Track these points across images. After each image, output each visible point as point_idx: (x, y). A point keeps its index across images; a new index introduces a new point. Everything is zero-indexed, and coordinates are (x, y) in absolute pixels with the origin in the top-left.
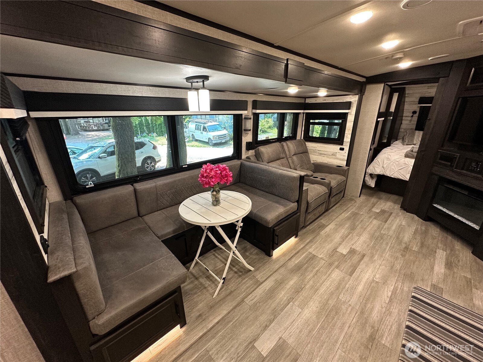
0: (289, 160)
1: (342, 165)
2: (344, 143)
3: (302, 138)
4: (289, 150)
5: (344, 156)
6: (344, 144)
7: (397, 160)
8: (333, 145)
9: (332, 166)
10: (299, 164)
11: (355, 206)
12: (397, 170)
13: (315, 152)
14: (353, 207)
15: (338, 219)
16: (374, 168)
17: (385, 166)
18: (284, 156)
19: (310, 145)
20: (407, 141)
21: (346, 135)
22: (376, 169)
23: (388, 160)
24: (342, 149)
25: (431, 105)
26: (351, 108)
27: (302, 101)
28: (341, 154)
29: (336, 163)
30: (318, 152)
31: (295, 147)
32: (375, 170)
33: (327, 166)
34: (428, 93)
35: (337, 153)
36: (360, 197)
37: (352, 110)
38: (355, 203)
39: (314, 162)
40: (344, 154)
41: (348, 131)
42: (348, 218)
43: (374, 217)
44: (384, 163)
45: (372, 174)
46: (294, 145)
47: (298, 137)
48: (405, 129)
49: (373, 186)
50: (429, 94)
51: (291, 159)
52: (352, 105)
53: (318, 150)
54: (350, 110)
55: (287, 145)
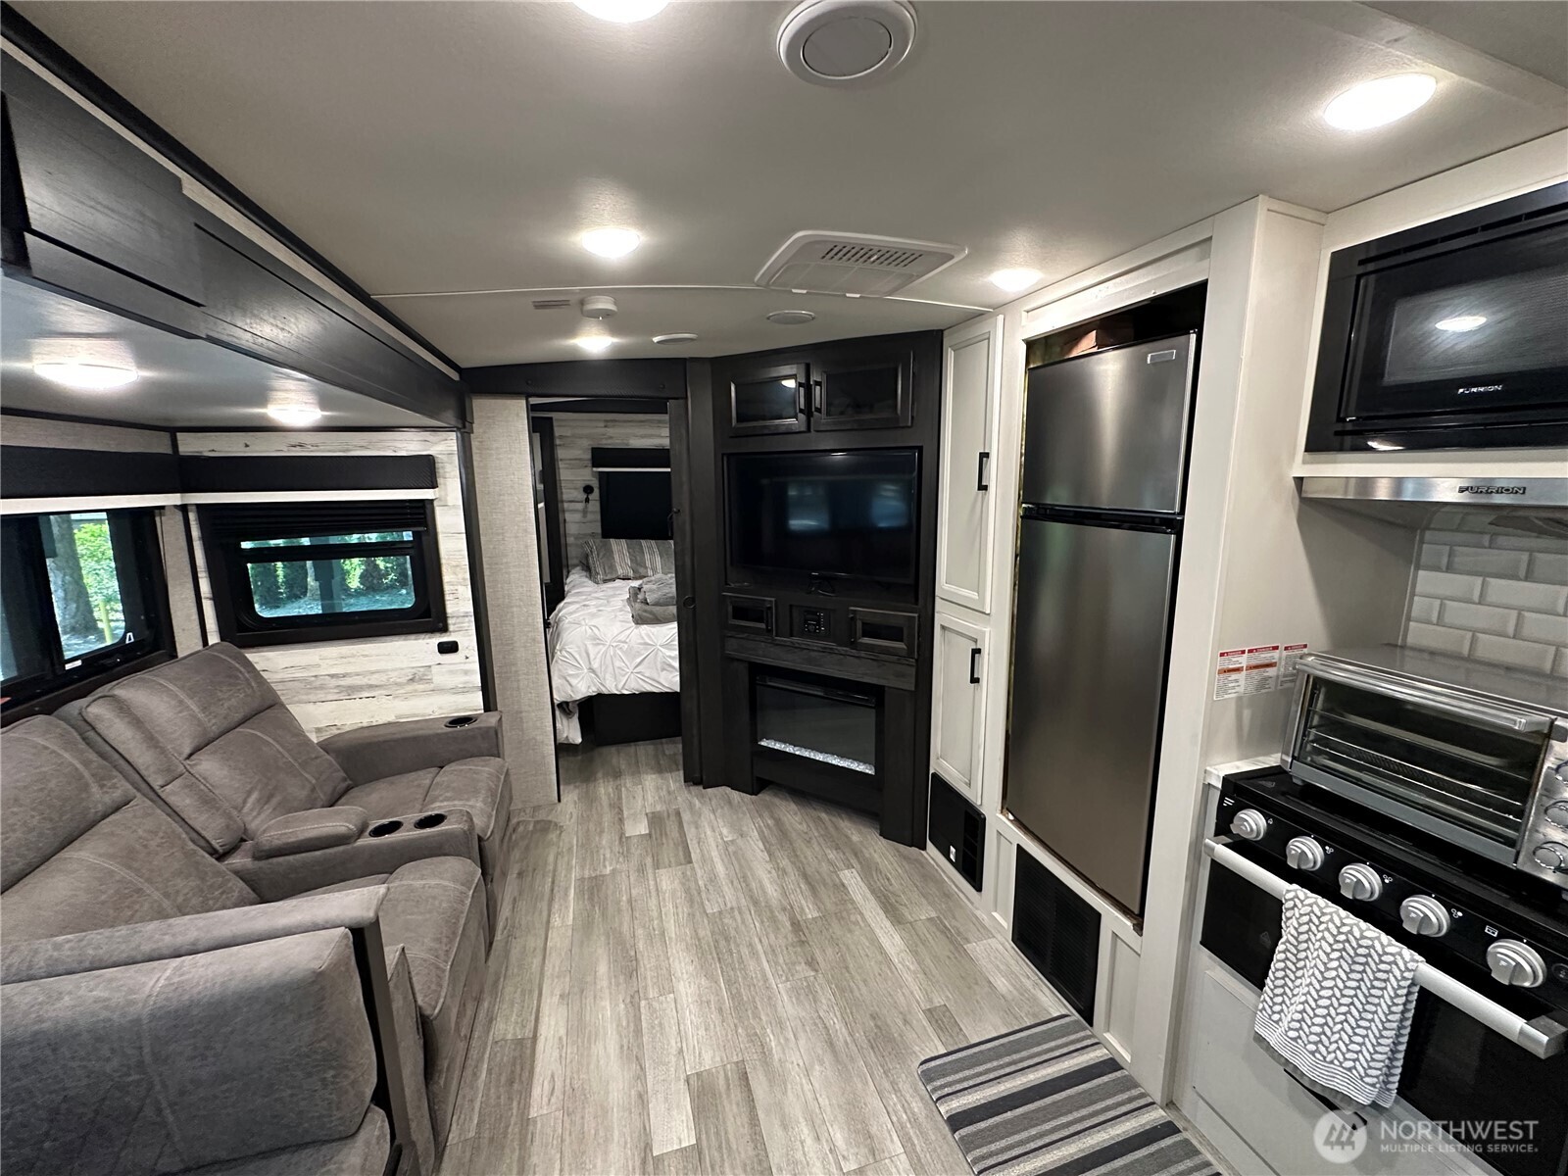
0: (172, 800)
1: (467, 710)
2: (450, 621)
3: (214, 638)
4: (151, 740)
5: (466, 672)
6: (451, 628)
7: (622, 637)
8: (403, 637)
9: (431, 732)
10: (249, 793)
11: (570, 849)
12: (631, 669)
13: (316, 688)
14: (566, 859)
15: (554, 964)
16: (568, 681)
17: (595, 666)
18: (121, 788)
19: (275, 663)
20: (600, 570)
21: (447, 588)
22: (574, 681)
23: (598, 644)
24: (448, 648)
25: (669, 470)
26: (440, 481)
27: (159, 445)
28: (452, 667)
29: (440, 708)
30: (334, 682)
31: (189, 702)
32: (570, 685)
33: (405, 740)
34: (606, 439)
35: (430, 667)
36: (559, 800)
37: (446, 490)
38: (560, 834)
39: (326, 735)
40: (467, 667)
41: (455, 573)
42: (585, 926)
43: (649, 861)
44: (592, 657)
45: (567, 703)
46: (182, 696)
47: (187, 641)
48: (577, 537)
49: (579, 740)
50: (609, 441)
51: (189, 786)
52: (440, 472)
53: (332, 676)
54: (436, 489)
55: (123, 708)
